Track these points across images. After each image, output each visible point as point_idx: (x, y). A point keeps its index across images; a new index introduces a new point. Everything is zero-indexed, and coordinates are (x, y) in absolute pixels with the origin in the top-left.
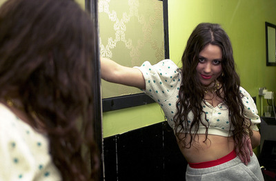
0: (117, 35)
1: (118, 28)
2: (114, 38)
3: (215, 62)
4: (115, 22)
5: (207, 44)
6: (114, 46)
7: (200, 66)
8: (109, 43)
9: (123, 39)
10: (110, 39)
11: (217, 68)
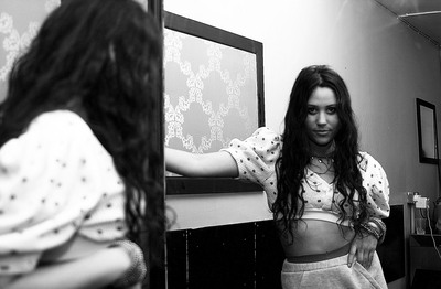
0: (191, 94)
1: (193, 85)
2: (187, 97)
3: (330, 109)
4: (189, 76)
5: (314, 88)
6: (186, 108)
7: (312, 118)
8: (180, 103)
9: (200, 100)
10: (181, 99)
11: (333, 118)
